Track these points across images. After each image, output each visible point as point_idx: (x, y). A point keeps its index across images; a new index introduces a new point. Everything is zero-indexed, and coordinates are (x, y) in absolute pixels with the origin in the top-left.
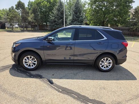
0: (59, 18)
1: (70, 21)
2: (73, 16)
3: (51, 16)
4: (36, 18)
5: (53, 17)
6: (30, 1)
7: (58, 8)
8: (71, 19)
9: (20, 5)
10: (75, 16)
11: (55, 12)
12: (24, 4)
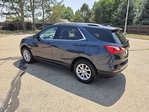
0: (123, 16)
1: (137, 19)
2: (143, 12)
3: (113, 15)
4: (97, 19)
5: (116, 16)
6: (95, 2)
7: (124, 5)
8: (139, 16)
9: (85, 7)
10: (146, 12)
11: (119, 9)
12: (88, 6)
